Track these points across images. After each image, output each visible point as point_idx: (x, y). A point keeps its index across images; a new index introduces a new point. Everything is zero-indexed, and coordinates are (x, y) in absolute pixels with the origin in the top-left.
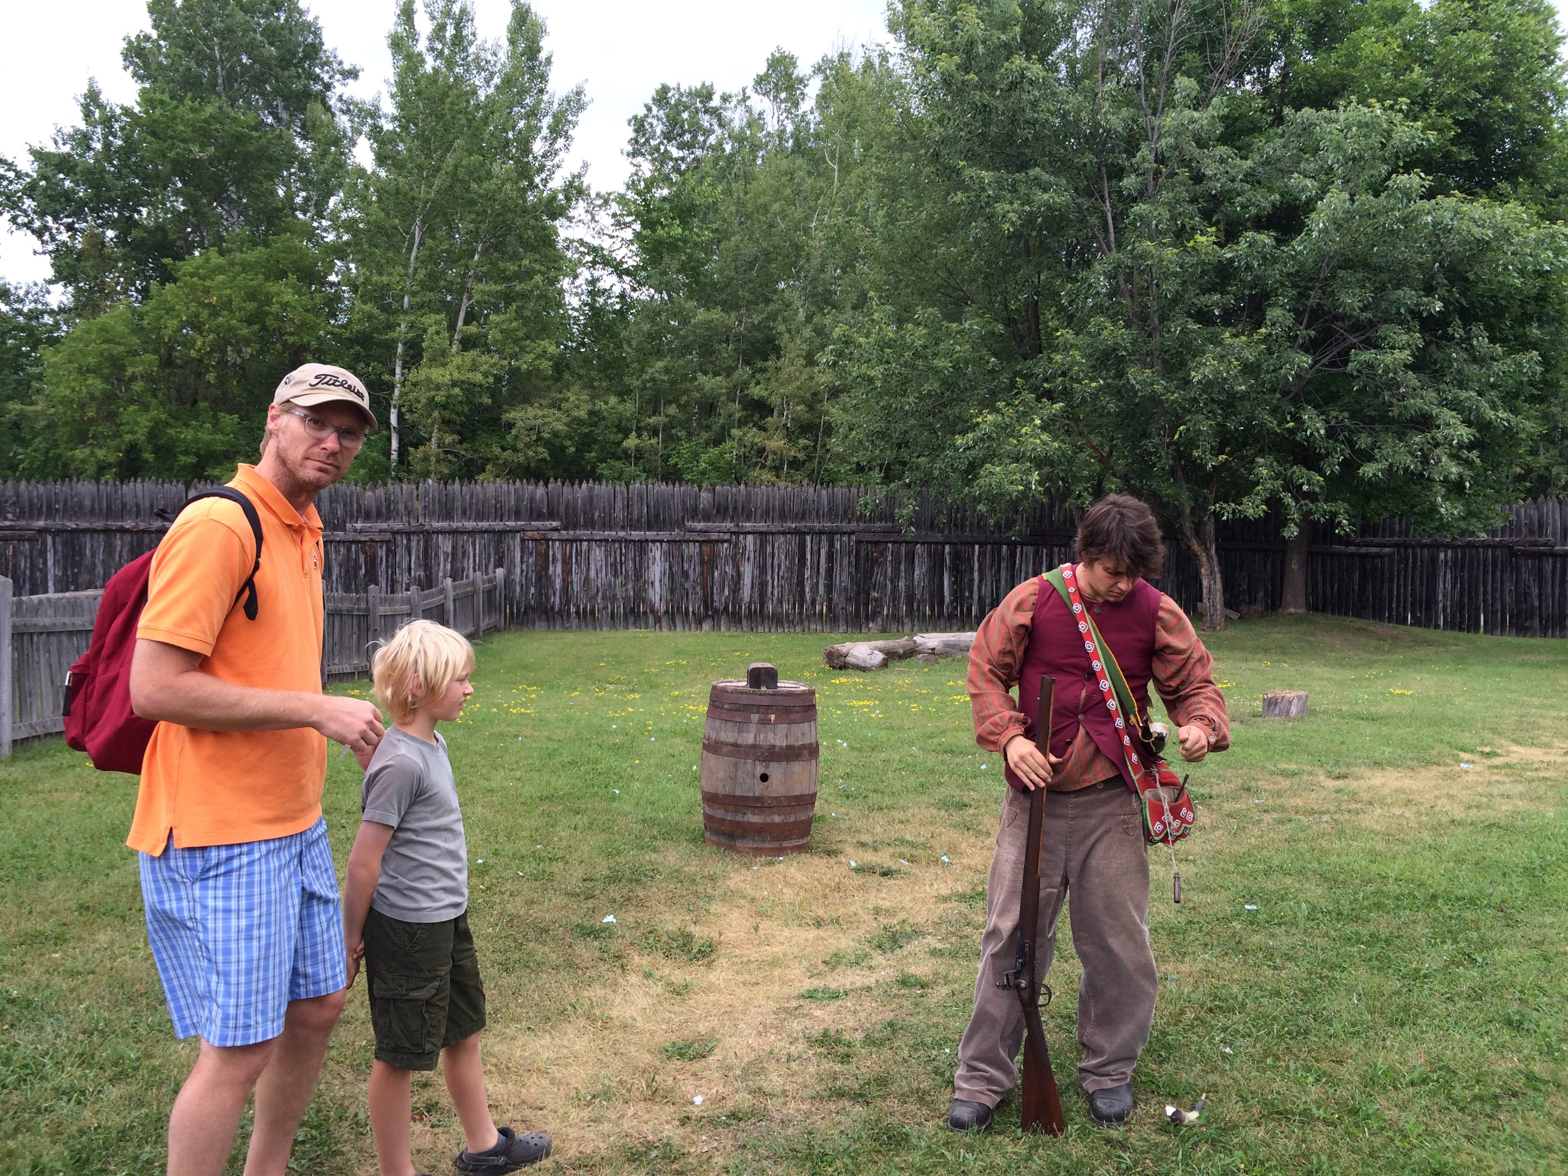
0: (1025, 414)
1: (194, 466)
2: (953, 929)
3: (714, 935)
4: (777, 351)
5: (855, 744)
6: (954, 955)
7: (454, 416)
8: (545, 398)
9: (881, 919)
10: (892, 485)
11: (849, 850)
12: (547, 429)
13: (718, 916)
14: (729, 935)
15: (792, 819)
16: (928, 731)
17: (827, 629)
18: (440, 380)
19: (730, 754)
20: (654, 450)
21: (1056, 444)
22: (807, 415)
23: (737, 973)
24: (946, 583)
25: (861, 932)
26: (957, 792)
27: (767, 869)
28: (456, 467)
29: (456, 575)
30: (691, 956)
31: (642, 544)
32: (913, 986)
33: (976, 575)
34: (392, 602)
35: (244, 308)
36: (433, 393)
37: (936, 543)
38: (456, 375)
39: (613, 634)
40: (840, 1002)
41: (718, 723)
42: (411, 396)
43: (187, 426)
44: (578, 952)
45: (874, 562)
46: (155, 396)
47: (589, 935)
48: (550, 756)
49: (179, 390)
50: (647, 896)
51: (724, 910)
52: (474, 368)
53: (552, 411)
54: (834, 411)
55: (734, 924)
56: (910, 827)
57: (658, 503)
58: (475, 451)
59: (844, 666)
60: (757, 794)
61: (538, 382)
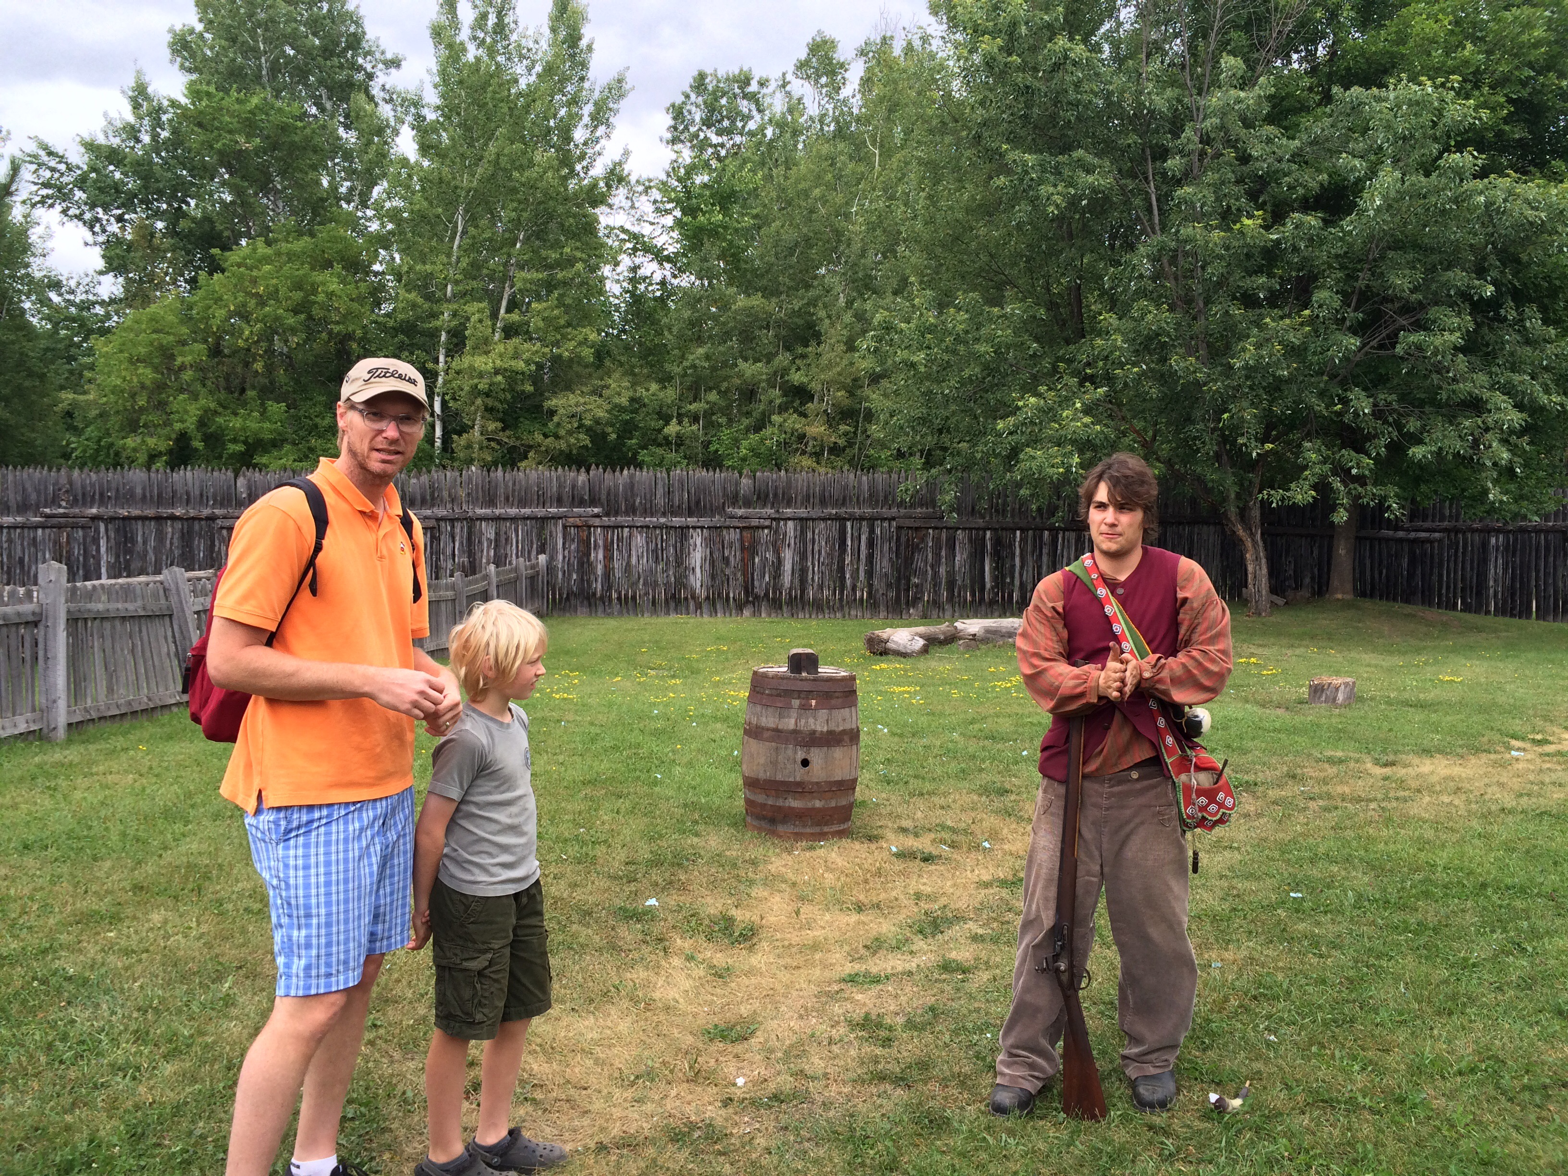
0: (1067, 399)
1: (242, 454)
2: (994, 915)
3: (756, 918)
4: (818, 337)
5: (895, 730)
6: (995, 941)
8: (586, 385)
9: (922, 904)
10: (933, 471)
11: (890, 835)
12: (588, 416)
13: (759, 900)
14: (771, 919)
15: (833, 804)
16: (970, 716)
17: (868, 615)
18: (483, 368)
19: (772, 740)
20: (694, 437)
21: (1098, 427)
22: (847, 402)
23: (779, 956)
24: (987, 568)
25: (901, 917)
26: (998, 778)
27: (808, 854)
28: (499, 454)
29: (499, 561)
30: (733, 939)
31: (683, 530)
32: (954, 971)
33: (1017, 560)
34: (436, 588)
35: (290, 298)
36: (476, 381)
37: (977, 529)
38: (498, 363)
39: (654, 620)
40: (881, 987)
41: (759, 708)
42: (454, 385)
43: (236, 414)
44: (621, 934)
45: (915, 548)
46: (204, 385)
47: (631, 918)
48: (593, 740)
49: (227, 379)
50: (688, 880)
51: (766, 894)
52: (516, 356)
53: (593, 398)
54: (874, 396)
55: (775, 908)
56: (950, 813)
57: (698, 490)
58: (517, 438)
59: (885, 652)
60: (798, 779)
61: (579, 369)
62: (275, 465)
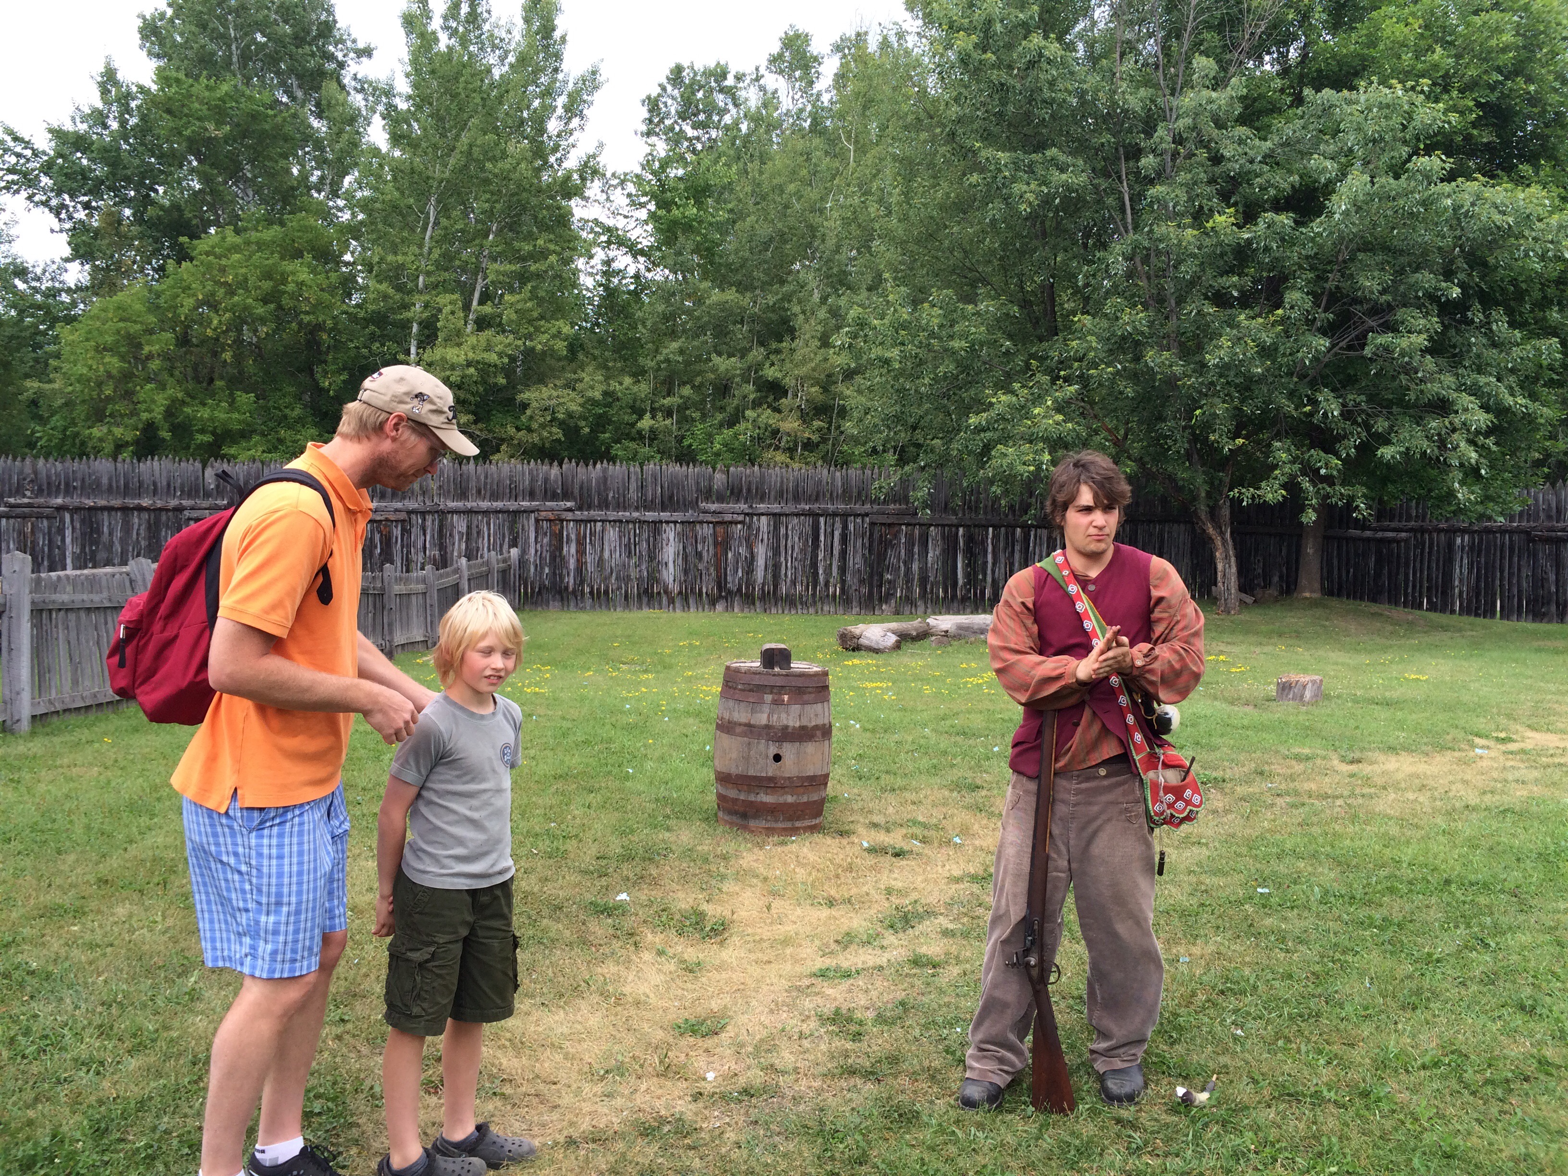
0: (1039, 396)
1: (210, 444)
2: (965, 910)
3: (727, 913)
4: (792, 332)
5: (867, 725)
6: (965, 935)
7: (468, 396)
8: (559, 378)
9: (893, 899)
10: (907, 468)
11: (861, 830)
12: (562, 409)
13: (730, 894)
14: (742, 914)
15: (805, 799)
16: (942, 713)
17: (840, 610)
18: (455, 360)
19: (744, 735)
20: (668, 431)
21: (1070, 425)
22: (821, 397)
23: (750, 951)
24: (960, 565)
25: (872, 912)
26: (969, 774)
27: (779, 849)
29: (470, 555)
30: (704, 934)
31: (656, 525)
32: (924, 965)
33: (990, 557)
34: (407, 581)
35: (260, 288)
36: (448, 373)
37: (950, 526)
38: (471, 355)
39: (627, 614)
40: (852, 981)
41: (731, 703)
43: (204, 404)
44: (592, 929)
45: (888, 544)
46: (172, 375)
47: (602, 912)
48: (564, 735)
49: (195, 369)
50: (659, 875)
51: (737, 889)
52: (488, 348)
53: (566, 391)
54: (848, 392)
55: (746, 903)
56: (922, 808)
57: (671, 484)
58: (490, 431)
59: (857, 648)
60: (770, 774)
61: (553, 362)
62: (244, 456)
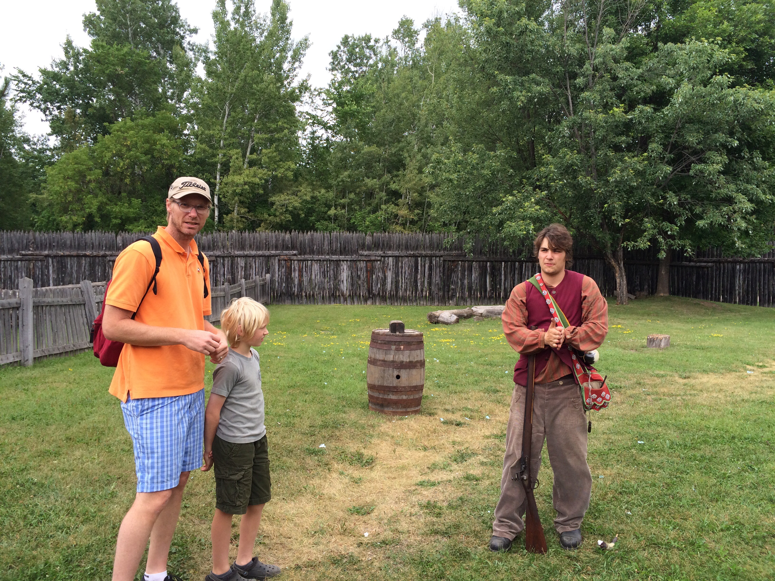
0: (527, 197)
1: (119, 224)
2: (491, 452)
3: (374, 454)
4: (404, 166)
5: (442, 361)
6: (492, 465)
7: (245, 199)
8: (289, 190)
9: (456, 447)
10: (461, 233)
11: (440, 413)
12: (291, 205)
13: (376, 445)
14: (382, 454)
15: (412, 397)
16: (479, 354)
17: (429, 304)
18: (238, 181)
19: (381, 365)
20: (343, 216)
21: (543, 211)
22: (418, 198)
23: (385, 473)
24: (488, 281)
25: (446, 453)
26: (493, 385)
27: (399, 422)
28: (246, 224)
29: (246, 277)
30: (363, 464)
31: (338, 262)
32: (472, 480)
33: (503, 277)
34: (216, 291)
35: (143, 147)
36: (235, 188)
37: (483, 261)
38: (246, 179)
39: (323, 306)
40: (436, 487)
41: (375, 350)
42: (224, 190)
43: (116, 205)
44: (307, 462)
45: (452, 271)
46: (101, 190)
47: (312, 454)
48: (293, 366)
49: (112, 187)
50: (340, 435)
51: (379, 442)
52: (255, 176)
53: (293, 197)
54: (432, 196)
55: (383, 448)
56: (470, 401)
57: (345, 242)
58: (255, 217)
59: (437, 322)
60: (395, 385)
61: (286, 183)
62: (136, 230)
